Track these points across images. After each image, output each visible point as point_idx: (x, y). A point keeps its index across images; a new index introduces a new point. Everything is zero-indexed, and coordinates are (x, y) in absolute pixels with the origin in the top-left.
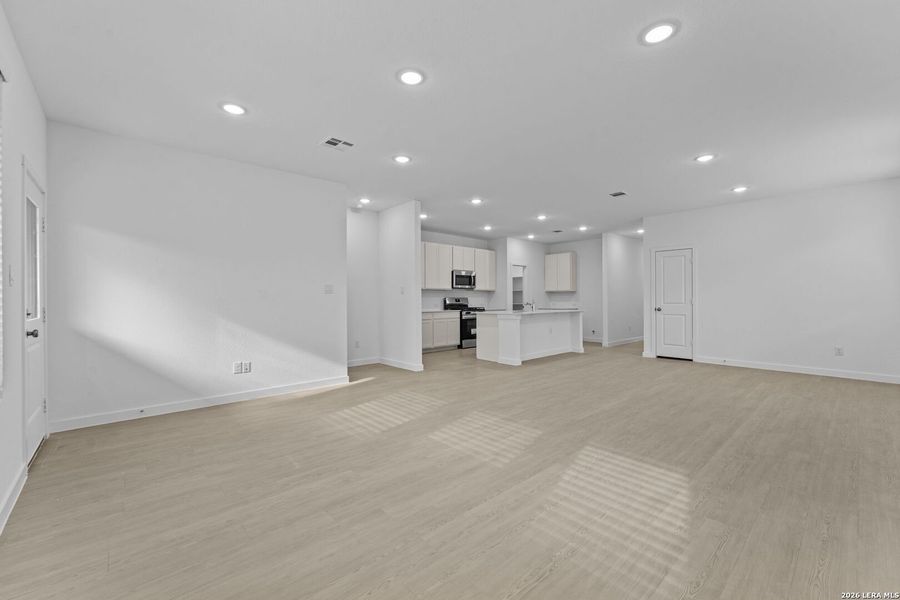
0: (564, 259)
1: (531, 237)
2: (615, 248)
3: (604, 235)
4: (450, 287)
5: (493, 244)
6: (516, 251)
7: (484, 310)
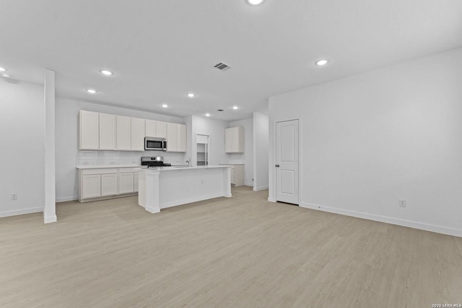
0: (234, 132)
1: (208, 115)
2: (262, 123)
3: (254, 113)
4: (143, 149)
5: (184, 120)
6: (200, 126)
7: (170, 165)
